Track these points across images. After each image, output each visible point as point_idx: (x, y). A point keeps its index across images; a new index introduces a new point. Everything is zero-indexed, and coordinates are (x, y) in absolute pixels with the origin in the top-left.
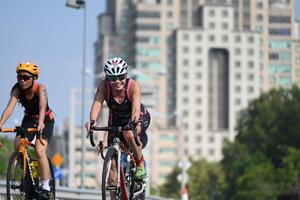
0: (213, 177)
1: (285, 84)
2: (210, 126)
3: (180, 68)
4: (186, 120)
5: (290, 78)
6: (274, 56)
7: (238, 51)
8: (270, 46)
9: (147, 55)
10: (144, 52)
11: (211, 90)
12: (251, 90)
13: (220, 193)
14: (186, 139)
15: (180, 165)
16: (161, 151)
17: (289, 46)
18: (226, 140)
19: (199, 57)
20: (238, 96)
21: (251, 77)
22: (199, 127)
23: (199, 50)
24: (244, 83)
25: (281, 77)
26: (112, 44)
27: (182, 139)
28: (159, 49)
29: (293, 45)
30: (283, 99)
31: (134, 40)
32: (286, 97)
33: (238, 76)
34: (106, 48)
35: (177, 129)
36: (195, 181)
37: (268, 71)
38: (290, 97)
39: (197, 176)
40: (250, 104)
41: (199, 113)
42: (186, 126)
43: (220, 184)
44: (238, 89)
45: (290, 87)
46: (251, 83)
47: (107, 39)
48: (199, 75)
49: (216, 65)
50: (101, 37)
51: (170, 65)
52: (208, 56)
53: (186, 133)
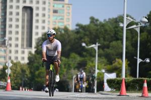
0: (23, 71)
1: (61, 25)
2: (22, 45)
4: (10, 42)
5: (63, 22)
6: (55, 12)
7: (38, 8)
8: (54, 6)
11: (23, 28)
12: (44, 28)
13: (27, 79)
14: (10, 52)
15: (7, 64)
17: (63, 7)
18: (30, 53)
19: (18, 11)
20: (37, 31)
21: (44, 22)
22: (17, 46)
23: (18, 7)
24: (40, 24)
25: (59, 22)
27: (8, 51)
29: (66, 6)
30: (59, 33)
32: (61, 32)
33: (37, 21)
35: (6, 47)
36: (14, 73)
37: (53, 19)
38: (63, 32)
39: (15, 70)
40: (43, 35)
41: (17, 39)
42: (11, 45)
43: (27, 75)
44: (37, 27)
45: (63, 27)
46: (43, 25)
48: (17, 20)
49: (26, 14)
51: (3, 14)
52: (23, 11)
53: (10, 48)
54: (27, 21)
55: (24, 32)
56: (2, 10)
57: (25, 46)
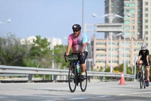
3: (144, 12)
9: (129, 6)
10: (127, 5)
16: (135, 50)
28: (134, 3)
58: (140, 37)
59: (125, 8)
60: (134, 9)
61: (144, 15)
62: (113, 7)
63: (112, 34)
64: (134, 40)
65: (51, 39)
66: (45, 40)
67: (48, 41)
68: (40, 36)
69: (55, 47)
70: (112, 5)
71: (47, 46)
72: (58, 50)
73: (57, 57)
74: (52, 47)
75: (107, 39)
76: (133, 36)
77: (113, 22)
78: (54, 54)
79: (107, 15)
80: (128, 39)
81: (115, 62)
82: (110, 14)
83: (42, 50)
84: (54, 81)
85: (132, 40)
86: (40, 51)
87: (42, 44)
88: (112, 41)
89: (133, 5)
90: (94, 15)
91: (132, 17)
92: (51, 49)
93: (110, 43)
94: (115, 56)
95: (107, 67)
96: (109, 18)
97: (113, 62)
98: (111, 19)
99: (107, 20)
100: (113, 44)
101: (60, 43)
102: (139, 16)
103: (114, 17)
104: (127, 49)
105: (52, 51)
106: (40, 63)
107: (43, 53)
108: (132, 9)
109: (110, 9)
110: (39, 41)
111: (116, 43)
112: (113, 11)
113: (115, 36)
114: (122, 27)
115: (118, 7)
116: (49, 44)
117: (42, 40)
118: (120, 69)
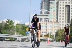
2: (65, 22)
3: (59, 9)
4: (60, 20)
9: (52, 6)
10: (51, 6)
11: (66, 14)
14: (60, 25)
16: (54, 27)
19: (63, 7)
22: (63, 22)
23: (63, 5)
26: (44, 4)
27: (59, 25)
28: (55, 5)
31: (49, 3)
34: (43, 5)
35: (58, 23)
39: (62, 33)
41: (63, 19)
42: (60, 22)
47: (43, 2)
48: (63, 11)
49: (67, 8)
50: (42, 2)
51: (57, 8)
52: (65, 7)
53: (60, 23)
54: (67, 11)
55: (66, 16)
56: (57, 6)
57: (66, 22)
58: (57, 21)
59: (50, 7)
60: (54, 8)
61: (59, 11)
62: (44, 6)
63: (44, 19)
64: (54, 22)
65: (15, 21)
66: (12, 21)
67: (13, 21)
68: (9, 19)
69: (16, 24)
70: (44, 5)
71: (12, 24)
72: (18, 26)
73: (17, 29)
74: (15, 25)
75: (41, 22)
76: (54, 21)
77: (44, 13)
78: (16, 28)
79: (41, 10)
80: (51, 22)
81: (45, 32)
82: (43, 10)
83: (10, 26)
84: (16, 41)
85: (53, 22)
86: (9, 26)
87: (10, 23)
88: (43, 23)
89: (54, 6)
90: (36, 10)
91: (53, 11)
92: (14, 26)
93: (42, 24)
94: (45, 30)
95: (41, 35)
96: (43, 11)
97: (44, 32)
98: (43, 12)
99: (41, 12)
100: (44, 24)
101: (19, 23)
102: (57, 11)
103: (45, 11)
104: (51, 26)
105: (15, 27)
106: (9, 32)
107: (10, 27)
108: (53, 8)
109: (43, 7)
110: (9, 22)
111: (45, 24)
112: (44, 8)
113: (45, 20)
114: (49, 16)
115: (47, 6)
116: (14, 23)
117: (10, 21)
118: (47, 36)
